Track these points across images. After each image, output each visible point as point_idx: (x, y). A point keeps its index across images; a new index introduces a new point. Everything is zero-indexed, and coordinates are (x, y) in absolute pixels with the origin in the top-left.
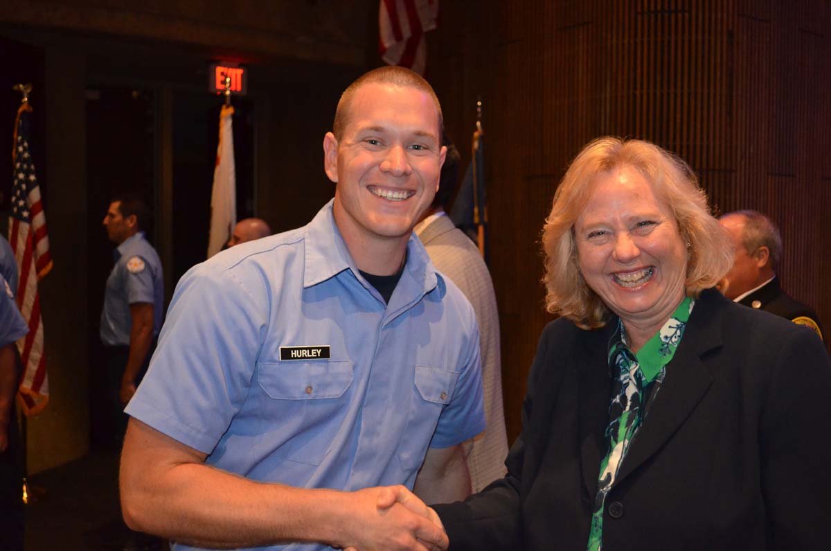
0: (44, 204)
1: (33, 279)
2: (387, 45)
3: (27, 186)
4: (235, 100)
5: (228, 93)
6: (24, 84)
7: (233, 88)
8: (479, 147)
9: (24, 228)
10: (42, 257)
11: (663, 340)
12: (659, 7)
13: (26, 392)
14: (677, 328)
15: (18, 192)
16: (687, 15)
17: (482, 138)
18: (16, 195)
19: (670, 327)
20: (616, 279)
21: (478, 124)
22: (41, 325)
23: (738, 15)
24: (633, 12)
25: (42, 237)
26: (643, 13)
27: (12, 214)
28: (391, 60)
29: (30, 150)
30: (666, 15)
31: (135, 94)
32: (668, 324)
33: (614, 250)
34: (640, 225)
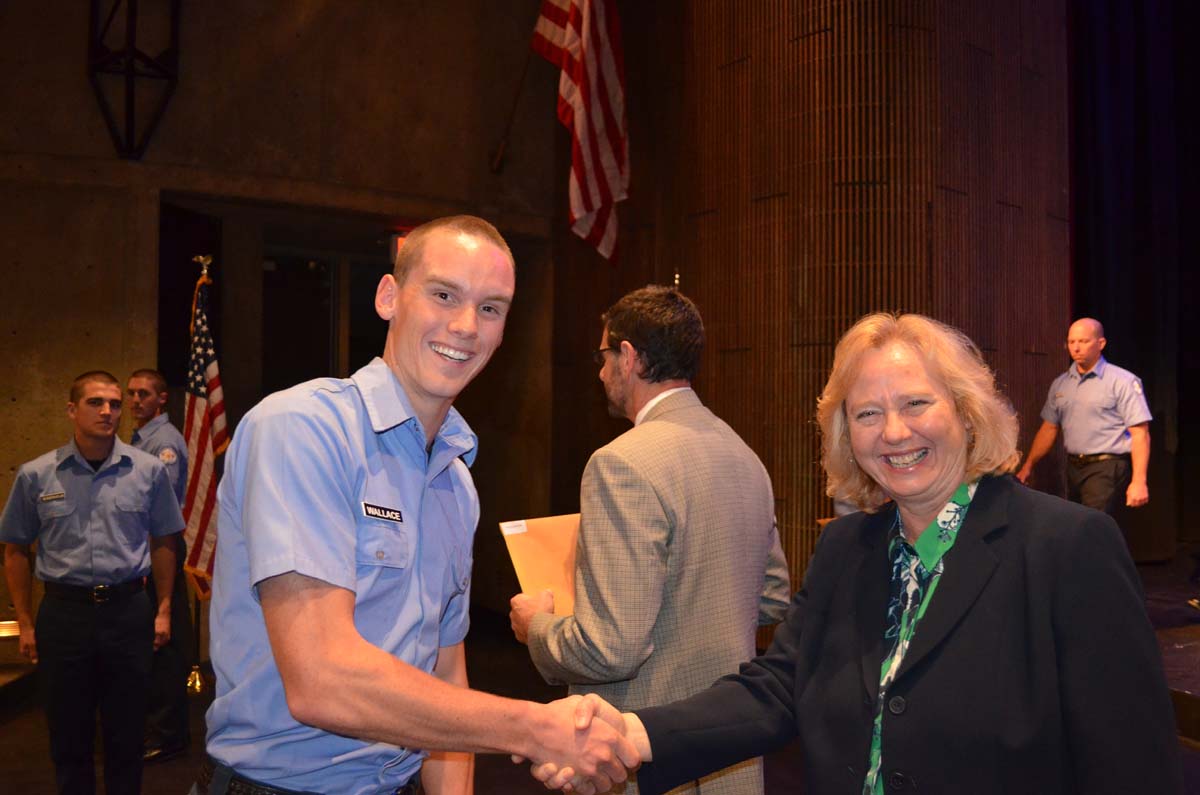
0: (221, 380)
1: (210, 457)
2: (577, 215)
3: (205, 360)
6: (203, 256)
9: (201, 403)
10: (220, 434)
11: (943, 526)
12: (857, 179)
13: (201, 575)
14: (956, 512)
15: (196, 367)
16: (885, 187)
18: (193, 369)
19: (948, 511)
20: (888, 461)
23: (937, 187)
24: (830, 183)
25: (221, 413)
26: (840, 184)
27: (188, 389)
28: (582, 232)
29: (209, 323)
30: (864, 187)
31: (312, 265)
32: (946, 509)
33: (883, 431)
34: (912, 405)
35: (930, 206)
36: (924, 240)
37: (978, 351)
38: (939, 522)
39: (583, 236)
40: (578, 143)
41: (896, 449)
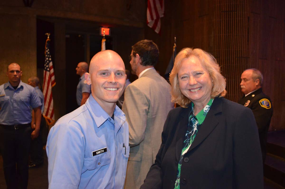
0: (53, 67)
1: (50, 87)
2: (149, 21)
3: (49, 61)
4: (106, 37)
5: (104, 35)
6: (48, 33)
7: (106, 34)
8: (175, 50)
9: (48, 73)
10: (53, 81)
11: (205, 111)
12: (228, 10)
13: (48, 119)
14: (209, 108)
15: (46, 63)
16: (236, 12)
17: (176, 48)
18: (45, 64)
19: (207, 108)
20: (190, 91)
21: (175, 44)
22: (52, 100)
23: (251, 12)
24: (220, 11)
25: (53, 76)
26: (223, 12)
27: (45, 69)
29: (49, 51)
30: (230, 12)
31: (79, 36)
33: (189, 82)
34: (197, 74)
35: (249, 18)
36: (247, 27)
37: (215, 60)
39: (151, 27)
41: (192, 87)
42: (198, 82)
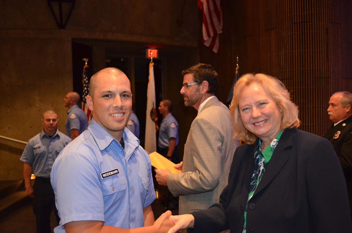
2: (205, 39)
3: (87, 92)
4: (154, 60)
5: (152, 58)
6: (86, 58)
7: (154, 56)
8: (238, 73)
12: (300, 21)
14: (277, 142)
15: (85, 94)
16: (311, 23)
17: (239, 70)
18: (84, 95)
20: (255, 125)
21: (237, 65)
23: (330, 22)
24: (291, 23)
26: (295, 23)
27: (83, 101)
28: (207, 44)
29: (88, 80)
30: (303, 24)
31: (122, 60)
32: (273, 141)
33: (252, 114)
34: (261, 104)
35: (327, 29)
36: (325, 41)
38: (271, 145)
39: (208, 46)
40: (205, 14)
41: (256, 121)
42: (262, 113)
